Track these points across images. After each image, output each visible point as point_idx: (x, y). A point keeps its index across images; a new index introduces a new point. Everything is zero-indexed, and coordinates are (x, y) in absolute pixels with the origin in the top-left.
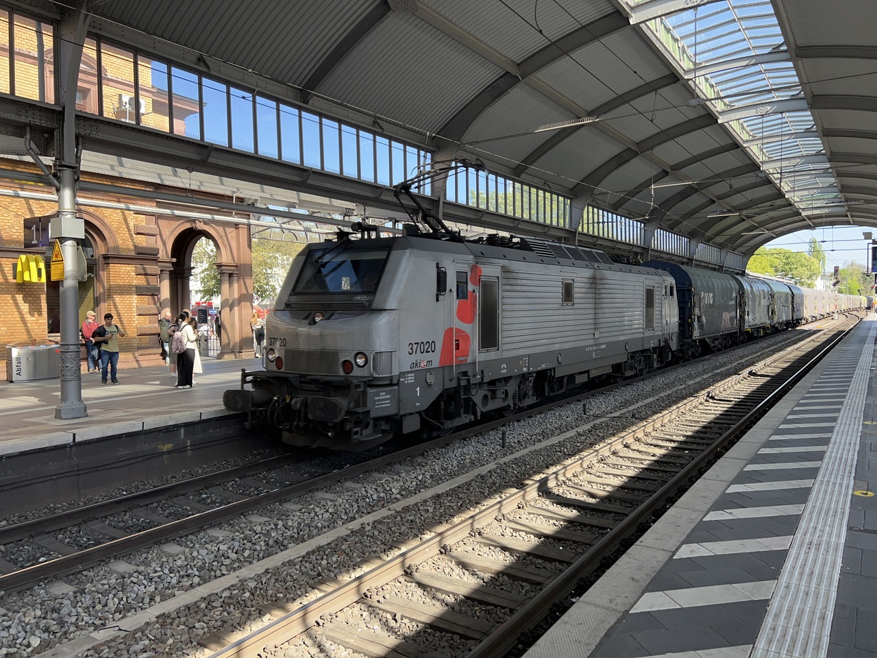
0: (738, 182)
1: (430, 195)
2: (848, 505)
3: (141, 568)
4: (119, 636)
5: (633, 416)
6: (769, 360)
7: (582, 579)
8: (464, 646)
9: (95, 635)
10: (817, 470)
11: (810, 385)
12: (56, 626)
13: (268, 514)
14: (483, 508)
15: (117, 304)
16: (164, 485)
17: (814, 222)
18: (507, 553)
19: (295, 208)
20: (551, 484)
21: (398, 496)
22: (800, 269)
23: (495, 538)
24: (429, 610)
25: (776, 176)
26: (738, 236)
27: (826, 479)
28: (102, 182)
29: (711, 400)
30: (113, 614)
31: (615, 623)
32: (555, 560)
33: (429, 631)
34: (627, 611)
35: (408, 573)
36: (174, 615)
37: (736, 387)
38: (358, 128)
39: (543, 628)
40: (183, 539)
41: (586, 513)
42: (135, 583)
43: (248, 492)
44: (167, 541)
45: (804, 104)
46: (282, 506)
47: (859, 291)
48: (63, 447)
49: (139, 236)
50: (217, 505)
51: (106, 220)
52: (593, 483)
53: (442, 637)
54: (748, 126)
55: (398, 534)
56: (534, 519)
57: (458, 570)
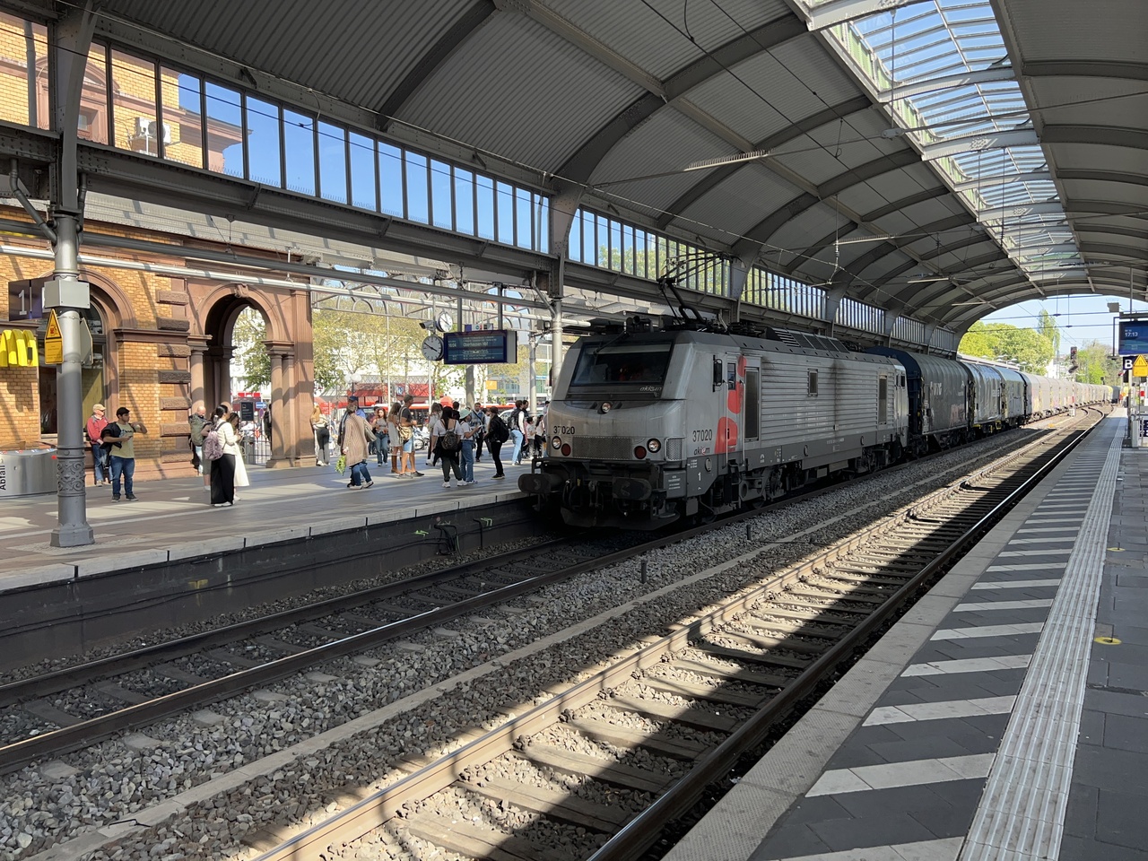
0: (947, 237)
1: (547, 252)
2: (1088, 656)
3: (166, 743)
4: (136, 833)
5: (811, 541)
6: (986, 469)
7: (744, 754)
8: (591, 842)
9: (104, 831)
10: (1047, 610)
11: (1039, 501)
12: (53, 820)
13: (334, 672)
14: (616, 662)
15: (134, 395)
16: (196, 633)
17: (1044, 290)
18: (647, 721)
19: (369, 268)
20: (705, 630)
21: (506, 647)
22: (1026, 350)
23: (633, 701)
24: (546, 795)
25: (996, 229)
26: (948, 307)
27: (1059, 622)
28: (113, 234)
29: (912, 521)
30: (128, 804)
31: (787, 810)
32: (710, 729)
33: (546, 822)
34: (803, 795)
35: (518, 747)
36: (210, 804)
37: (944, 504)
38: (453, 164)
39: (694, 818)
40: (222, 705)
41: (750, 667)
42: (157, 763)
43: (307, 643)
44: (200, 707)
45: (1032, 136)
46: (353, 661)
47: (1102, 379)
48: (62, 584)
49: (162, 305)
50: (267, 659)
51: (118, 284)
52: (760, 628)
53: (562, 830)
54: (960, 165)
55: (504, 696)
56: (683, 675)
57: (583, 743)
